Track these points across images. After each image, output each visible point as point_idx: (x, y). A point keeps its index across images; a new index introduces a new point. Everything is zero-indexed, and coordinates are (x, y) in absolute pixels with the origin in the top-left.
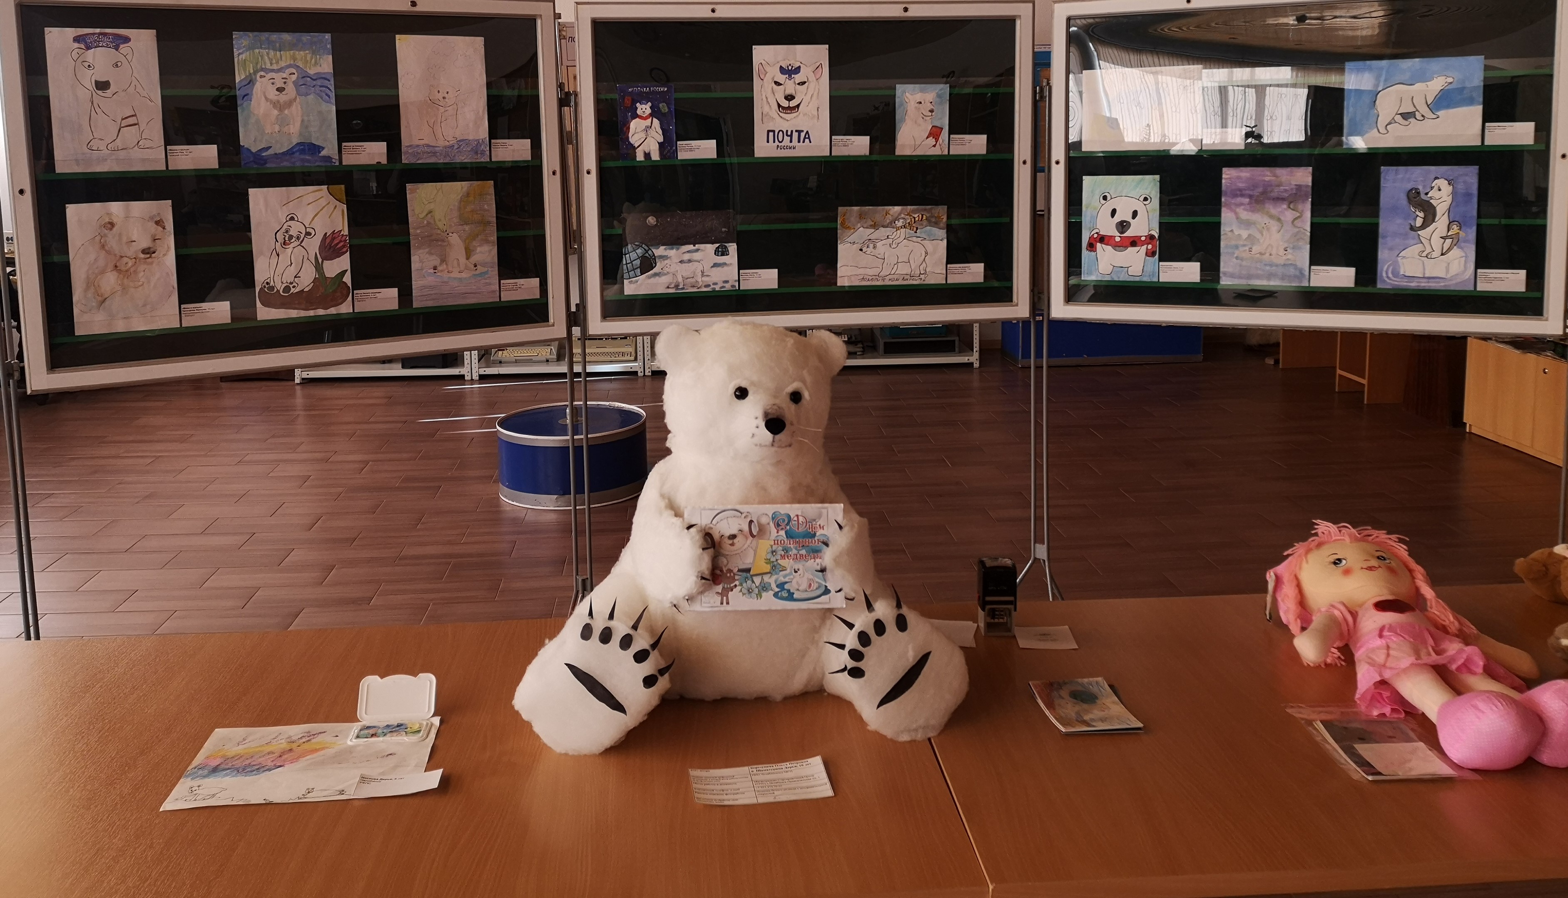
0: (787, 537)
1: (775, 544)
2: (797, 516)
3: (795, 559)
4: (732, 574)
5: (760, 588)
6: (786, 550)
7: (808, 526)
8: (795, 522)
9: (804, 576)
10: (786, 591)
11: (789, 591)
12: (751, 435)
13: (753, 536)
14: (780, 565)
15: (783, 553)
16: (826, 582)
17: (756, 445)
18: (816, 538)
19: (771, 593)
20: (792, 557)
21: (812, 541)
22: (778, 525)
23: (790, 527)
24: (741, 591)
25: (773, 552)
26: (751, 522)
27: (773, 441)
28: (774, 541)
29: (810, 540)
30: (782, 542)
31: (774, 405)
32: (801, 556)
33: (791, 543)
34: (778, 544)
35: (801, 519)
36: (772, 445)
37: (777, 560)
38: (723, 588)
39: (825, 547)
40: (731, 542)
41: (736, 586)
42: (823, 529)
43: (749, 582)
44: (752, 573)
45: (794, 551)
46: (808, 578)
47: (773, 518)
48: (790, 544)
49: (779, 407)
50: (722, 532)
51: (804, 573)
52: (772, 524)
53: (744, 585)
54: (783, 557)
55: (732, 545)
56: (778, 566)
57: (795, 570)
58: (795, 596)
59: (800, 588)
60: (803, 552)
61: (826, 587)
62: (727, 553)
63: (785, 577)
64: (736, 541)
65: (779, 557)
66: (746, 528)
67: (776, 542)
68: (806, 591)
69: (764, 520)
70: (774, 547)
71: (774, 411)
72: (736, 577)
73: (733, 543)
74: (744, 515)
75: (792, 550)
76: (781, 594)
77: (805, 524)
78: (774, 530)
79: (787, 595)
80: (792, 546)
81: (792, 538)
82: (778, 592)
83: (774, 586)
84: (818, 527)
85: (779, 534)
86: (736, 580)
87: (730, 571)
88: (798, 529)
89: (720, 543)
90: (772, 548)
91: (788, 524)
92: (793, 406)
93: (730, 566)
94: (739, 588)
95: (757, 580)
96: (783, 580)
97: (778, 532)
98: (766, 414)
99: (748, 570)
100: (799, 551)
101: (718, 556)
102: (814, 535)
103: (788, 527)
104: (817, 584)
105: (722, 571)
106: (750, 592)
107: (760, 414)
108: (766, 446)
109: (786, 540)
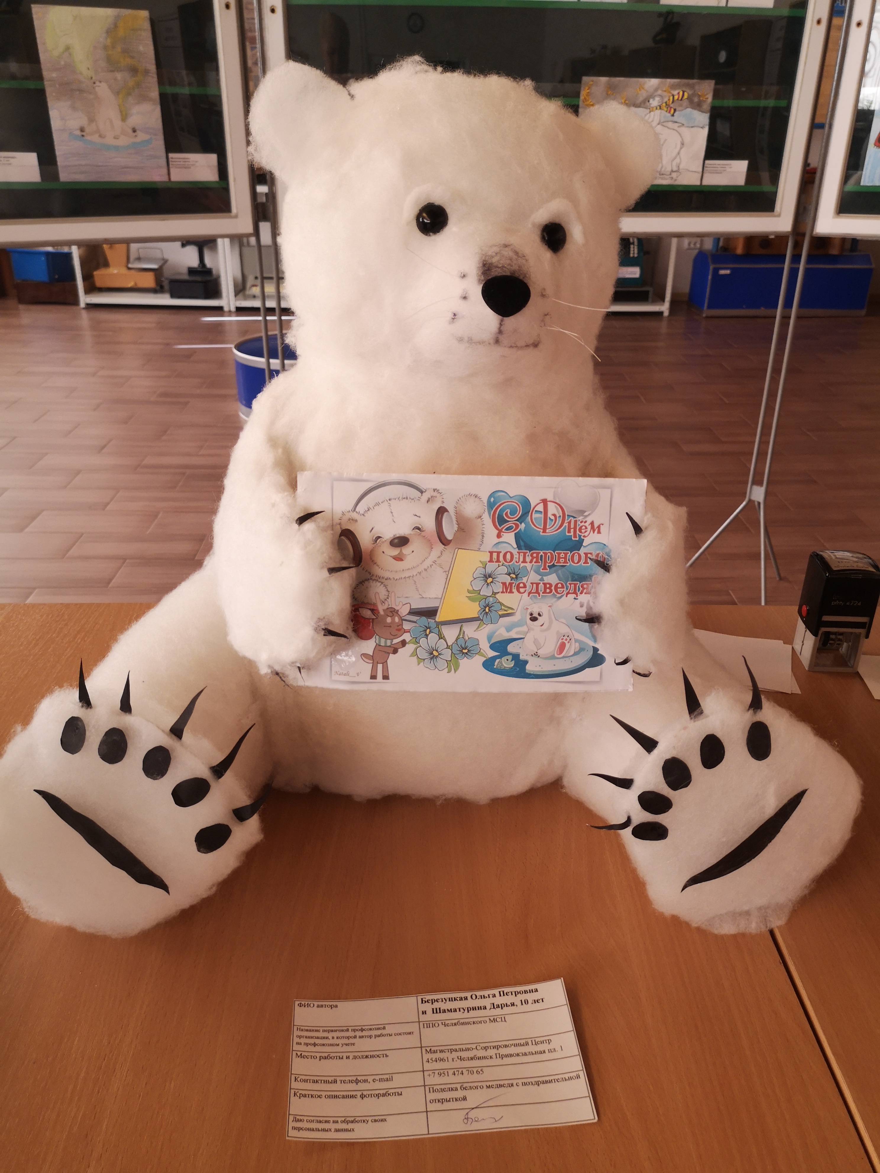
0: (519, 547)
1: (491, 561)
2: (545, 502)
3: (536, 592)
4: (397, 620)
5: (456, 648)
6: (515, 574)
7: (566, 524)
8: (538, 515)
9: (549, 628)
10: (510, 657)
11: (516, 657)
12: (452, 316)
13: (444, 541)
14: (502, 604)
15: (507, 579)
16: (595, 641)
17: (461, 340)
18: (582, 551)
19: (479, 660)
20: (528, 589)
21: (573, 557)
22: (502, 521)
23: (527, 525)
24: (415, 654)
25: (486, 576)
26: (441, 511)
27: (500, 332)
28: (491, 553)
29: (569, 555)
30: (508, 556)
31: (506, 246)
32: (548, 587)
33: (528, 559)
34: (498, 561)
35: (552, 509)
36: (497, 341)
37: (495, 594)
38: (378, 645)
39: (600, 570)
40: (395, 552)
41: (404, 643)
42: (599, 532)
43: (433, 637)
44: (439, 618)
45: (533, 577)
46: (558, 632)
47: (490, 505)
48: (524, 561)
49: (516, 253)
50: (376, 533)
51: (551, 623)
52: (487, 519)
53: (423, 641)
54: (507, 588)
55: (399, 558)
56: (497, 607)
57: (531, 614)
58: (529, 668)
59: (540, 652)
60: (552, 579)
61: (595, 650)
62: (387, 575)
63: (508, 630)
64: (406, 550)
65: (498, 588)
66: (429, 523)
67: (495, 555)
68: (553, 657)
69: (471, 509)
70: (491, 567)
71: (504, 262)
72: (406, 626)
73: (401, 553)
74: (426, 496)
75: (527, 573)
76: (500, 662)
77: (559, 522)
78: (490, 531)
79: (512, 664)
80: (528, 566)
81: (530, 548)
82: (494, 659)
83: (485, 646)
84: (589, 527)
85: (501, 540)
86: (405, 631)
87: (393, 612)
88: (544, 531)
89: (372, 553)
90: (485, 568)
91: (521, 519)
92: (547, 254)
93: (393, 603)
94: (410, 648)
95: (451, 634)
96: (503, 634)
97: (499, 536)
98: (486, 267)
99: (431, 613)
100: (542, 575)
101: (368, 580)
102: (579, 544)
103: (522, 526)
104: (577, 644)
105: (374, 611)
106: (433, 658)
107: (472, 267)
108: (481, 343)
109: (515, 552)
